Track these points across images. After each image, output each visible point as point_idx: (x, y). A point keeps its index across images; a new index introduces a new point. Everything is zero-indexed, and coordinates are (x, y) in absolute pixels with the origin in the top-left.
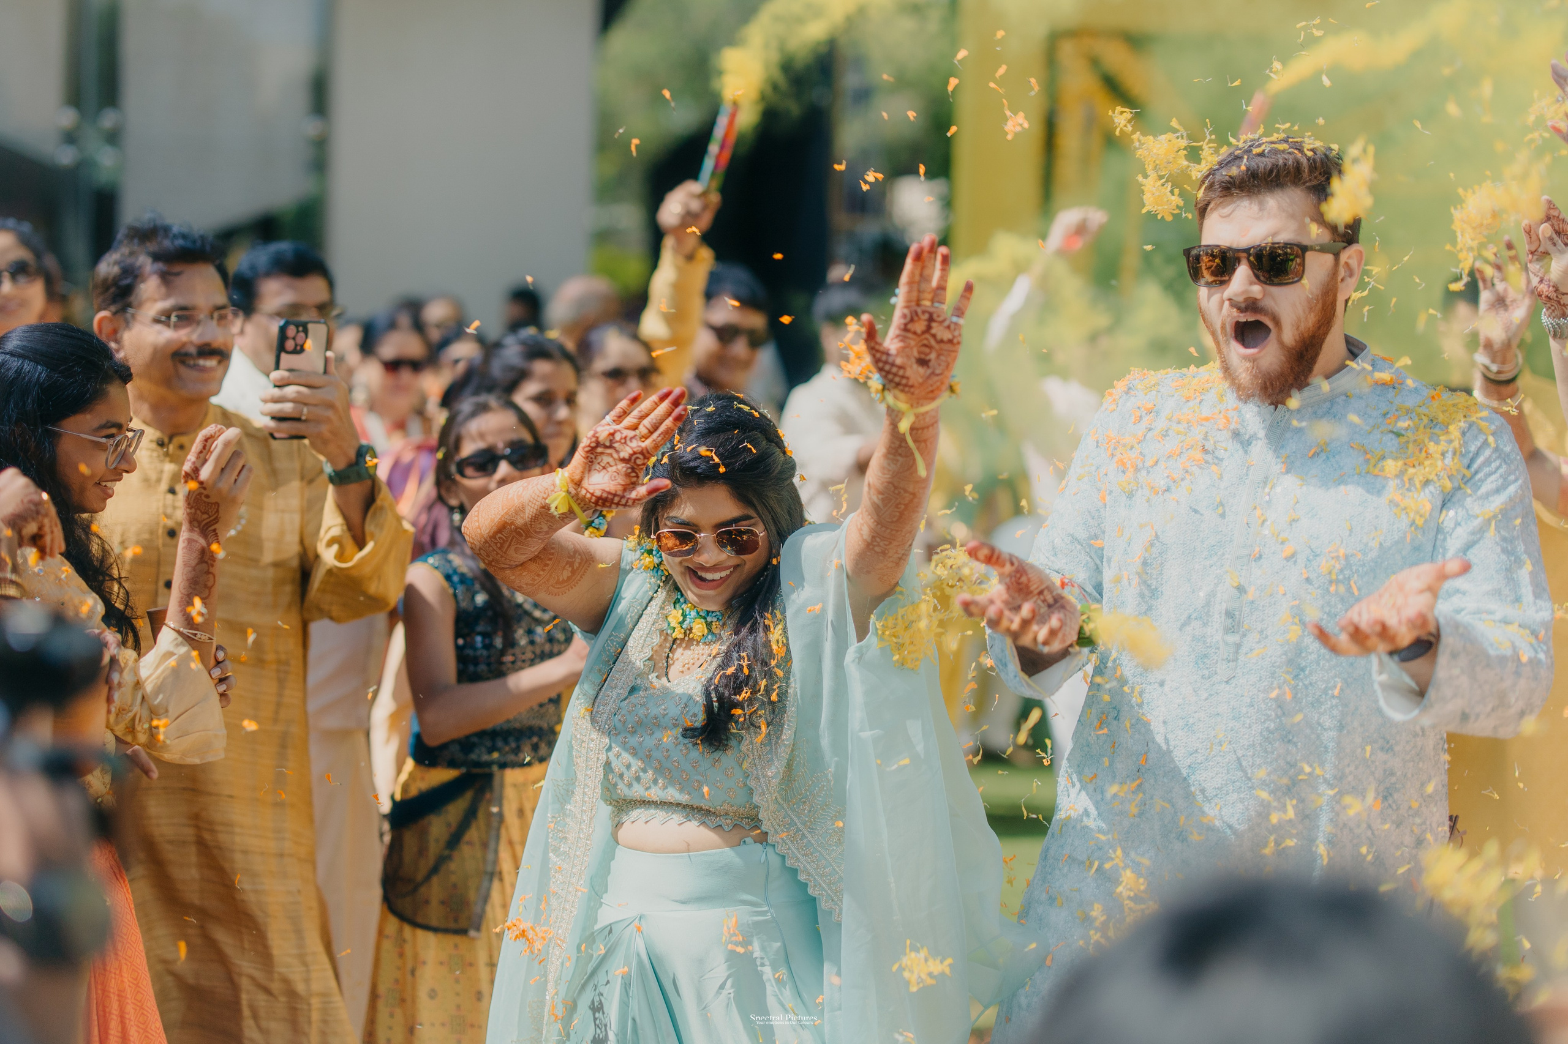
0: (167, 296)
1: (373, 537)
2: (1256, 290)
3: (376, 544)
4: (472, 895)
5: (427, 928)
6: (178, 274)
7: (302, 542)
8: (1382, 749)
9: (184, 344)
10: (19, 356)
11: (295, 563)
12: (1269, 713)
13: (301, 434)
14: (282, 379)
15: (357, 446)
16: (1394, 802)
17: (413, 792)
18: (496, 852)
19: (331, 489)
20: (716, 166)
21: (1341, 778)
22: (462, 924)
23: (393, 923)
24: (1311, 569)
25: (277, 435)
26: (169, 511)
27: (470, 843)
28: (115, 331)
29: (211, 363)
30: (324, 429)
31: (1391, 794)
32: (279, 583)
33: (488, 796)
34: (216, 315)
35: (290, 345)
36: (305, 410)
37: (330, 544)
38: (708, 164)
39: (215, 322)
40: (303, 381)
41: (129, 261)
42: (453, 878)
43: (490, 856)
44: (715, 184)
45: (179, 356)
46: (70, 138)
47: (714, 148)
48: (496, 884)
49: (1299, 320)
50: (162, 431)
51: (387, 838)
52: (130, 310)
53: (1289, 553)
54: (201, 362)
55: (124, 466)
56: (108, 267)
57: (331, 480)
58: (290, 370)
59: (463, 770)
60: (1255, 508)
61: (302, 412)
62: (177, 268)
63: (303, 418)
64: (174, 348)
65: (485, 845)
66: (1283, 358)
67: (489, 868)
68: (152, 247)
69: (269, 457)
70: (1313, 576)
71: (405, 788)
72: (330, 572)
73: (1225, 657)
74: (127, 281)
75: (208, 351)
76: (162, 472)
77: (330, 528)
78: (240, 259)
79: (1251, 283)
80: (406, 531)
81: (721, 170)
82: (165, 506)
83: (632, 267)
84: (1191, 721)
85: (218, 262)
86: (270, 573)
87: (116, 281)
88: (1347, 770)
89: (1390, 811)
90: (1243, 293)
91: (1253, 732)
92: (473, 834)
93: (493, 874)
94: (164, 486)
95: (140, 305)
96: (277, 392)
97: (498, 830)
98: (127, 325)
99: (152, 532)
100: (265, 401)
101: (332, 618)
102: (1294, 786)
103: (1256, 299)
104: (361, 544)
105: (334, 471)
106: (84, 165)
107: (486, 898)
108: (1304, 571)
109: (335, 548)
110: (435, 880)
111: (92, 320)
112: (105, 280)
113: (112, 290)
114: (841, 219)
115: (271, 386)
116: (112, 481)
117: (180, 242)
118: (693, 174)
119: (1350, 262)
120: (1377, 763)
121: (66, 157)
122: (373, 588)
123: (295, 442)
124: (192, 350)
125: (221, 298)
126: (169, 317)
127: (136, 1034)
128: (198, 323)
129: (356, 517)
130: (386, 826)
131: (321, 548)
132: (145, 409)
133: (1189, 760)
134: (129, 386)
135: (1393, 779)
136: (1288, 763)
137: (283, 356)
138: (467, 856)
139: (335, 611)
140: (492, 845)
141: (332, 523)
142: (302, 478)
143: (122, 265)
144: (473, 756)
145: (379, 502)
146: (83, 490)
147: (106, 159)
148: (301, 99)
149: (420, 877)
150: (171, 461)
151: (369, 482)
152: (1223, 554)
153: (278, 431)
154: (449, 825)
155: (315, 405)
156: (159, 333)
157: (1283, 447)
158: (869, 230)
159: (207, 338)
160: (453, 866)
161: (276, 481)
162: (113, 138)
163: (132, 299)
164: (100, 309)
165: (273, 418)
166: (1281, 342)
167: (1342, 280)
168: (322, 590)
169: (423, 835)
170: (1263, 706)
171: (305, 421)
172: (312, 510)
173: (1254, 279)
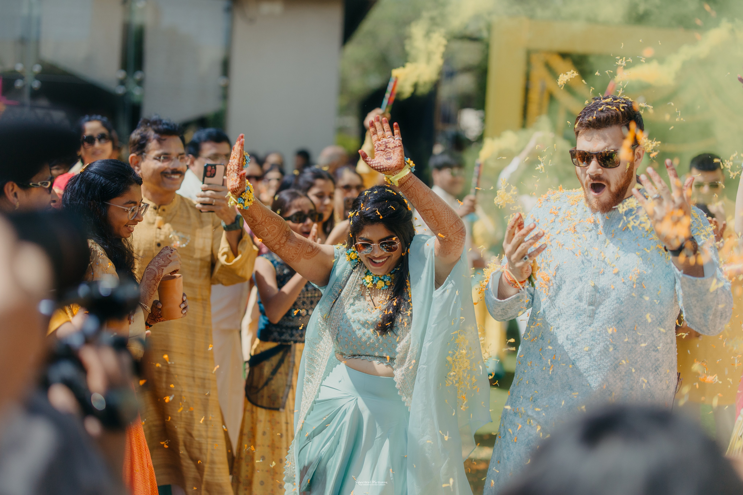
0: (161, 148)
1: (241, 253)
2: (600, 171)
3: (242, 256)
4: (281, 395)
5: (262, 407)
6: (165, 140)
7: (212, 251)
8: (654, 350)
9: (166, 169)
10: (95, 173)
11: (209, 259)
12: (607, 338)
13: (213, 210)
14: (205, 188)
15: (235, 215)
16: (659, 372)
17: (258, 352)
18: (292, 377)
19: (224, 232)
20: (388, 103)
21: (636, 363)
22: (276, 406)
23: (249, 405)
24: (625, 278)
25: (202, 210)
26: (158, 236)
27: (281, 373)
28: (138, 162)
29: (177, 177)
30: (222, 209)
31: (658, 369)
32: (202, 267)
33: (289, 354)
34: (179, 157)
35: (208, 174)
36: (214, 201)
37: (223, 254)
38: (385, 102)
39: (179, 160)
40: (214, 189)
41: (144, 133)
42: (273, 387)
43: (289, 379)
44: (388, 110)
45: (163, 174)
46: (122, 83)
47: (387, 95)
48: (291, 391)
49: (618, 181)
50: (156, 204)
51: (248, 371)
52: (144, 154)
53: (616, 272)
54: (173, 176)
55: (137, 219)
56: (135, 136)
57: (225, 229)
58: (209, 184)
59: (279, 343)
60: (601, 252)
61: (213, 201)
62: (164, 138)
63: (213, 204)
64: (162, 170)
65: (287, 374)
66: (610, 197)
67: (289, 384)
68: (155, 127)
69: (200, 217)
70: (626, 281)
71: (255, 350)
72: (223, 266)
73: (588, 315)
74: (143, 142)
75: (175, 172)
76: (155, 220)
77: (223, 248)
78: (191, 136)
79: (598, 168)
80: (254, 250)
81: (391, 104)
82: (156, 234)
83: (353, 143)
84: (574, 341)
85: (181, 135)
86: (199, 263)
87: (139, 142)
88: (638, 360)
89: (658, 376)
90: (594, 172)
91: (600, 346)
92: (282, 369)
93: (290, 386)
94: (156, 226)
95: (148, 152)
96: (203, 193)
97: (293, 368)
98: (143, 160)
99: (150, 244)
100: (198, 197)
101: (223, 284)
102: (617, 367)
103: (600, 174)
104: (236, 255)
105: (226, 225)
106: (127, 94)
107: (287, 396)
108: (622, 279)
109: (225, 256)
110: (265, 388)
111: (128, 157)
112: (134, 141)
113: (137, 145)
114: (439, 126)
115: (201, 190)
116: (132, 225)
117: (165, 127)
118: (379, 105)
119: (639, 152)
120: (652, 356)
121: (120, 90)
122: (240, 273)
123: (210, 213)
124: (169, 171)
125: (181, 150)
126: (160, 157)
127: (136, 450)
128: (172, 160)
129: (234, 244)
130: (247, 366)
131: (219, 256)
132: (149, 194)
133: (573, 358)
134: (142, 186)
135: (659, 363)
136: (615, 358)
137: (206, 178)
138: (279, 379)
139: (224, 281)
140: (290, 374)
141: (224, 246)
142: (213, 225)
143: (142, 135)
144: (283, 337)
145: (244, 239)
146: (119, 228)
147: (137, 92)
148: (217, 70)
149: (260, 386)
150: (159, 216)
151: (240, 230)
152: (587, 272)
153: (203, 209)
154: (272, 365)
155: (219, 199)
156: (156, 164)
157: (612, 226)
158: (450, 130)
159: (175, 167)
160: (273, 382)
161: (202, 224)
162: (140, 83)
163: (145, 149)
164: (132, 153)
165: (201, 204)
166: (610, 191)
167: (636, 160)
168: (219, 273)
169: (261, 369)
170: (604, 335)
171: (214, 205)
172: (216, 239)
173: (599, 166)
